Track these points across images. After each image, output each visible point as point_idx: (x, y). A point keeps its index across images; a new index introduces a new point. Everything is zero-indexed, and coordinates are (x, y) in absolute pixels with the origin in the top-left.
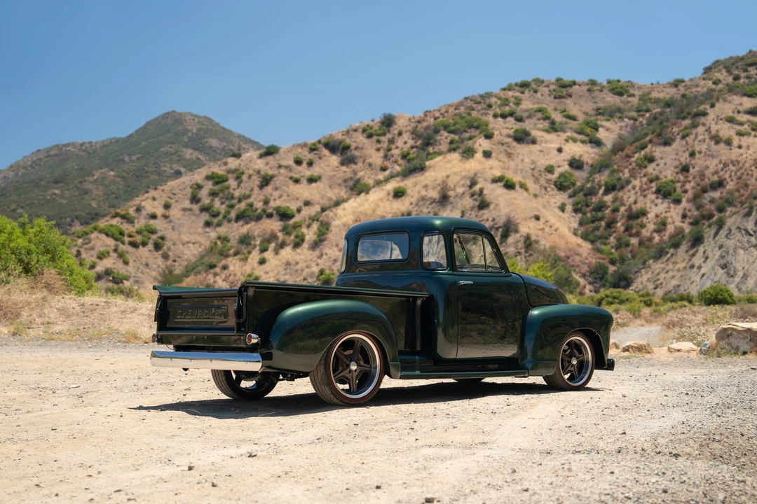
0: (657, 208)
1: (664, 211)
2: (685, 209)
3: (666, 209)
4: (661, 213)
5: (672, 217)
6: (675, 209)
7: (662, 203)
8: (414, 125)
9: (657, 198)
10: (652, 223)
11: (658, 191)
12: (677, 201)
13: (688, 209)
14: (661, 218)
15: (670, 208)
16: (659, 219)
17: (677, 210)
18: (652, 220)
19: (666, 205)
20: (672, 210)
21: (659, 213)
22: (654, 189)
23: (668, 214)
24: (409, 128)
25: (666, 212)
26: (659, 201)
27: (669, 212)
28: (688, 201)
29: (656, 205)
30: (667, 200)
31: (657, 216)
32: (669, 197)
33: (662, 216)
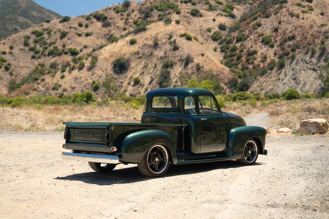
0: (262, 50)
1: (265, 51)
2: (276, 50)
3: (267, 51)
4: (264, 52)
5: (269, 54)
6: (271, 50)
7: (265, 47)
8: (140, 6)
9: (262, 45)
10: (259, 57)
11: (263, 41)
12: (272, 46)
13: (277, 50)
14: (264, 55)
15: (268, 50)
16: (263, 55)
17: (272, 51)
18: (259, 56)
19: (266, 48)
20: (269, 51)
21: (263, 52)
22: (261, 40)
23: (267, 53)
24: (138, 8)
25: (266, 52)
26: (263, 46)
27: (268, 52)
28: (277, 46)
29: (262, 48)
30: (267, 46)
31: (262, 54)
32: (268, 44)
33: (265, 54)
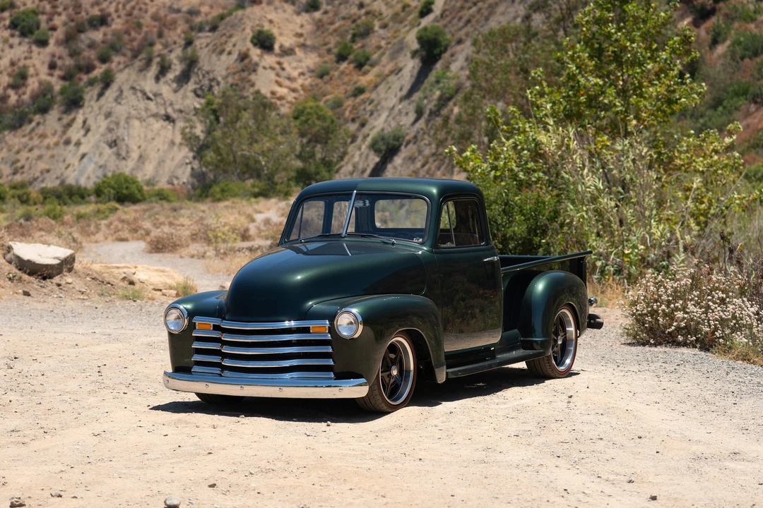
0: (13, 51)
1: (23, 56)
2: (53, 55)
3: (26, 54)
4: (19, 60)
5: (34, 66)
6: (39, 54)
7: (20, 44)
9: (12, 36)
10: (5, 73)
11: (13, 26)
12: (43, 43)
13: (57, 55)
14: (19, 68)
15: (31, 52)
16: (15, 68)
17: (42, 56)
18: (5, 70)
19: (24, 48)
20: (35, 55)
21: (15, 59)
22: (7, 22)
23: (28, 62)
25: (26, 58)
26: (16, 40)
27: (31, 58)
28: (58, 43)
29: (11, 47)
30: (27, 40)
31: (13, 64)
32: (29, 35)
33: (21, 64)
